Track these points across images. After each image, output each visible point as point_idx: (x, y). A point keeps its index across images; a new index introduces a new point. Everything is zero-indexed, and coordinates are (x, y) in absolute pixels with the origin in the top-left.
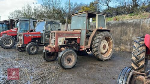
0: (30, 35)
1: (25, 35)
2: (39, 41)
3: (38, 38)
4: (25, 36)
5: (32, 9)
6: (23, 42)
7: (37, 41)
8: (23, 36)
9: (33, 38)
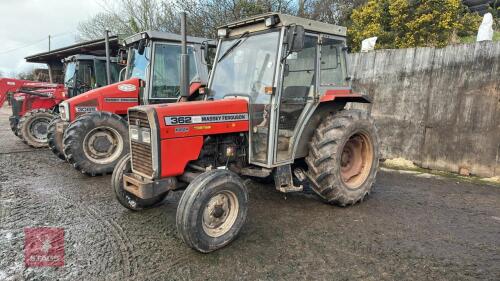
0: (196, 119)
1: (169, 121)
2: (237, 150)
3: (236, 135)
4: (169, 129)
5: (159, 6)
6: (155, 168)
7: (229, 151)
8: (153, 127)
9: (212, 136)
